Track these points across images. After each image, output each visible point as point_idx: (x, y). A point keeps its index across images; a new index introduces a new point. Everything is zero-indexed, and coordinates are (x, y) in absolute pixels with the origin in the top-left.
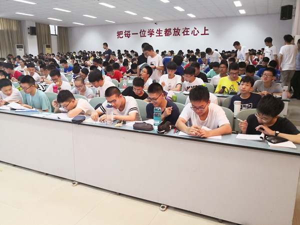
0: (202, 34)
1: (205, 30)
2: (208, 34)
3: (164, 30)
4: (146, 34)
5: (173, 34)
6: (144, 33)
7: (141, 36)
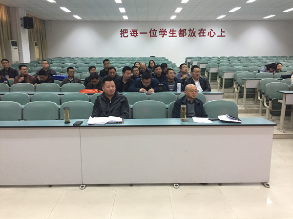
0: (218, 36)
1: (222, 32)
2: (224, 36)
3: (178, 31)
4: (158, 33)
5: (188, 35)
6: (154, 32)
7: (151, 36)
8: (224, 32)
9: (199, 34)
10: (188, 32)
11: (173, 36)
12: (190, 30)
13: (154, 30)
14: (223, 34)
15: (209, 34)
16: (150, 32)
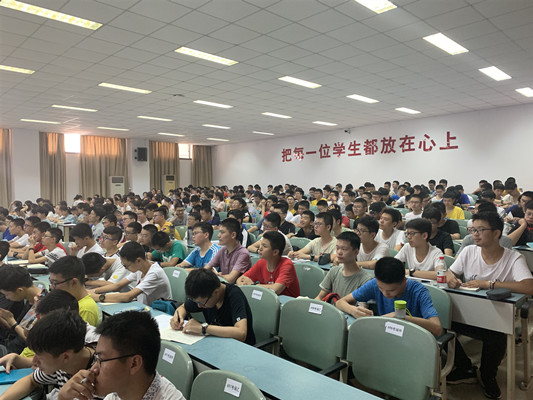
0: (441, 148)
1: (449, 138)
2: (457, 147)
3: (363, 144)
4: (331, 153)
5: (380, 149)
6: (326, 150)
7: (322, 157)
8: (454, 138)
9: (402, 146)
10: (380, 145)
11: (355, 154)
12: (384, 140)
13: (327, 147)
14: (453, 143)
15: (422, 145)
16: (320, 150)
